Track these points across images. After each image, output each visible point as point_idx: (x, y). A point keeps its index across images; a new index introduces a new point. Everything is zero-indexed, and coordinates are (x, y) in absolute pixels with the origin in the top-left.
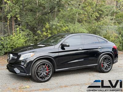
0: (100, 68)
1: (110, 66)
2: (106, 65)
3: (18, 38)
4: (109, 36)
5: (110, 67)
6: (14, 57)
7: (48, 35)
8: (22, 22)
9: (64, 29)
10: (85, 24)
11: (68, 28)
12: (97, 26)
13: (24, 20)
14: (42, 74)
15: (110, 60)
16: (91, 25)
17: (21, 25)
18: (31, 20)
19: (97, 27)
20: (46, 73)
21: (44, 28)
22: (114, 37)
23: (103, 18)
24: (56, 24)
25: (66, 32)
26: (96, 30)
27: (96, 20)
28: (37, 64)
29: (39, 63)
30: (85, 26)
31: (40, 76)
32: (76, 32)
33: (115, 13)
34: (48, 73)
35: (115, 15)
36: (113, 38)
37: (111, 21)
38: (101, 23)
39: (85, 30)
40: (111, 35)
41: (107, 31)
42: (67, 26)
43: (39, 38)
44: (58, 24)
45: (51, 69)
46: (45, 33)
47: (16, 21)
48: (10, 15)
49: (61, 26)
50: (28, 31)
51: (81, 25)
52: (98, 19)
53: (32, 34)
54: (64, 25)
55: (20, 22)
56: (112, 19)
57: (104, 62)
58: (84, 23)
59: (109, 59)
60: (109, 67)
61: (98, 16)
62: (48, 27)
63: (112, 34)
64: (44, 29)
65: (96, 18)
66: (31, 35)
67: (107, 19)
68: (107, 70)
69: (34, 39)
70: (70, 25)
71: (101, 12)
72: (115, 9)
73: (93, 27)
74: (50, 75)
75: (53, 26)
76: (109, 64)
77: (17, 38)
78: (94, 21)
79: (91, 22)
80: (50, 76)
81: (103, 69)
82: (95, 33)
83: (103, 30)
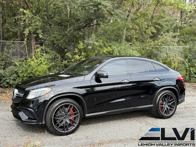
0: (157, 111)
1: (173, 108)
2: (166, 106)
3: (39, 63)
4: (171, 61)
5: (172, 110)
6: (19, 94)
7: (81, 58)
8: (45, 40)
9: (105, 50)
10: (136, 44)
11: (111, 50)
12: (153, 46)
13: (48, 37)
14: (64, 122)
15: (173, 98)
16: (144, 45)
17: (45, 45)
18: (58, 37)
19: (153, 48)
20: (70, 120)
21: (76, 49)
22: (178, 63)
23: (162, 35)
24: (93, 44)
25: (108, 55)
26: (152, 52)
27: (151, 37)
28: (55, 106)
29: (58, 103)
30: (136, 46)
31: (60, 126)
32: (121, 55)
33: (179, 29)
34: (73, 120)
35: (179, 31)
36: (176, 64)
37: (173, 40)
38: (159, 42)
39: (136, 52)
40: (173, 60)
41: (167, 54)
42: (110, 46)
43: (69, 63)
44: (97, 44)
45: (78, 113)
46: (77, 57)
47: (37, 38)
48: (28, 30)
49: (101, 47)
50: (53, 54)
51: (130, 45)
52: (154, 37)
53: (60, 58)
54: (105, 44)
55: (42, 41)
56: (175, 37)
57: (163, 102)
58: (135, 42)
59: (171, 98)
60: (170, 110)
61: (155, 31)
62: (82, 47)
63: (175, 58)
64: (76, 51)
65: (152, 35)
66: (58, 58)
67: (168, 37)
68: (169, 115)
69: (63, 65)
70: (115, 45)
71: (160, 27)
72: (178, 23)
73: (147, 48)
74: (76, 123)
75: (88, 47)
76: (172, 104)
77: (37, 63)
78: (149, 40)
79: (145, 41)
80: (76, 125)
81: (162, 112)
82: (150, 56)
83: (161, 52)
